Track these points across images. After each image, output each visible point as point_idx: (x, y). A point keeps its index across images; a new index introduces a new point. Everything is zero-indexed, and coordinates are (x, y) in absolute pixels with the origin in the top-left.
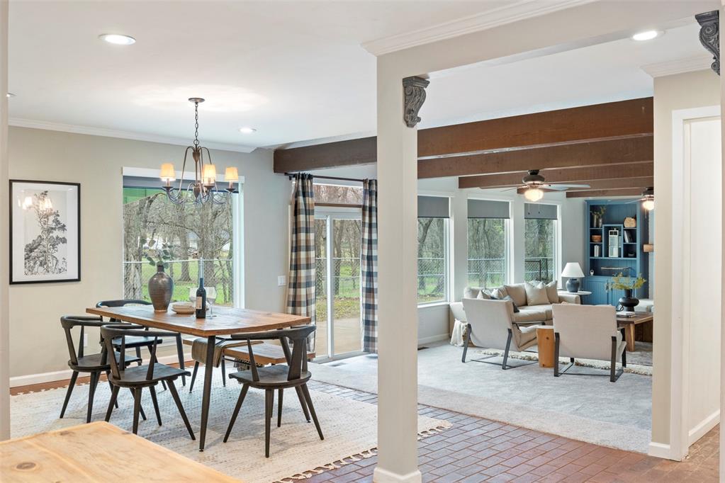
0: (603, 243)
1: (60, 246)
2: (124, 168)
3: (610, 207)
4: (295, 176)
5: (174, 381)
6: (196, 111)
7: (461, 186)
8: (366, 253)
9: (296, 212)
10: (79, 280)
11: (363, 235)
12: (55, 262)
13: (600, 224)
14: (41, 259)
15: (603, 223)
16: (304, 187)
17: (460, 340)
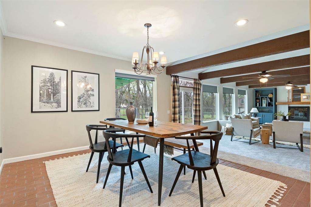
0: (260, 102)
1: (92, 97)
2: (116, 69)
3: (262, 91)
4: (173, 76)
5: (142, 161)
6: (148, 30)
7: (221, 83)
8: (195, 103)
9: (174, 88)
10: (99, 110)
11: (194, 97)
12: (90, 103)
13: (259, 97)
14: (84, 102)
15: (260, 96)
16: (176, 80)
17: (224, 133)
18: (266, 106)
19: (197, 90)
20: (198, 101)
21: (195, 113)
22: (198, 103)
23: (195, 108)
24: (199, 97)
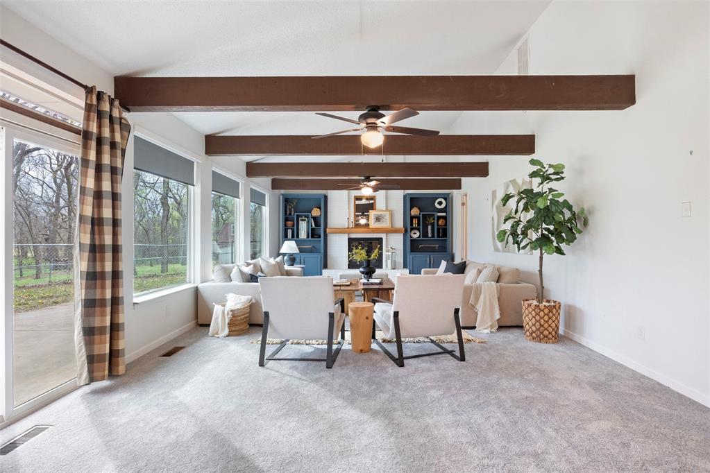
0: (295, 228)
7: (207, 152)
13: (293, 213)
17: (223, 330)
18: (308, 237)
19: (106, 148)
20: (107, 202)
21: (93, 260)
22: (107, 213)
23: (88, 236)
24: (113, 182)
